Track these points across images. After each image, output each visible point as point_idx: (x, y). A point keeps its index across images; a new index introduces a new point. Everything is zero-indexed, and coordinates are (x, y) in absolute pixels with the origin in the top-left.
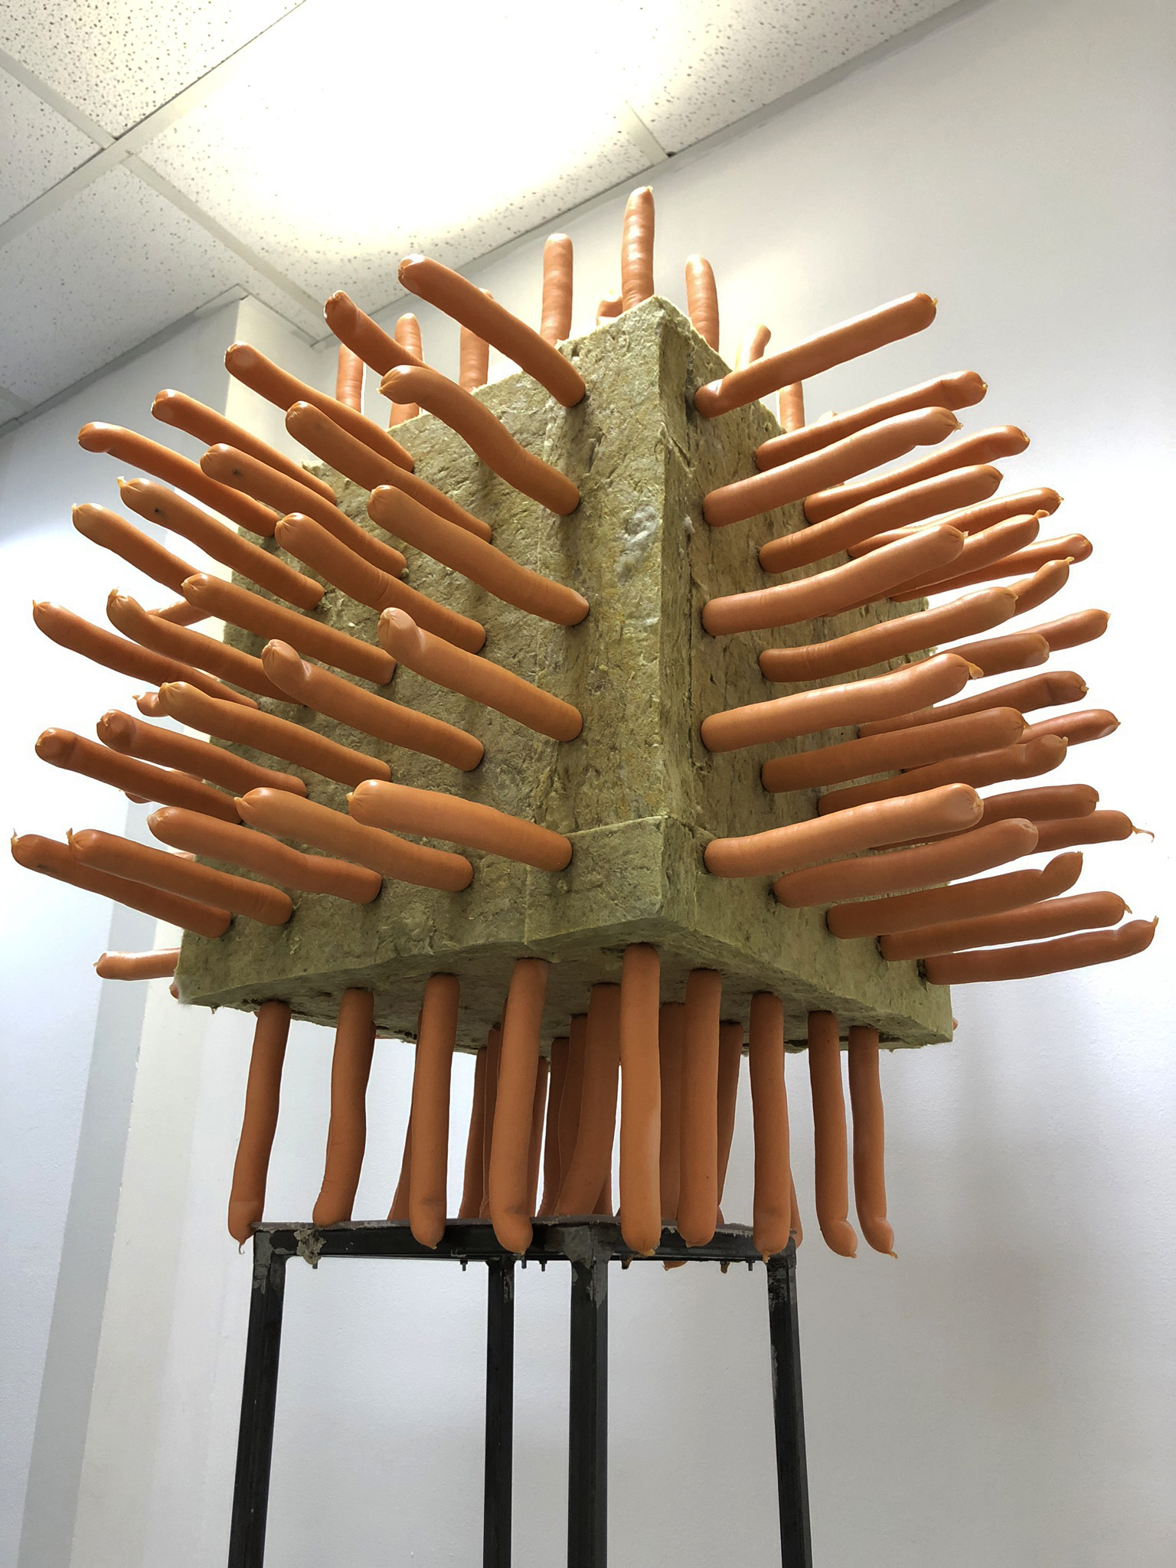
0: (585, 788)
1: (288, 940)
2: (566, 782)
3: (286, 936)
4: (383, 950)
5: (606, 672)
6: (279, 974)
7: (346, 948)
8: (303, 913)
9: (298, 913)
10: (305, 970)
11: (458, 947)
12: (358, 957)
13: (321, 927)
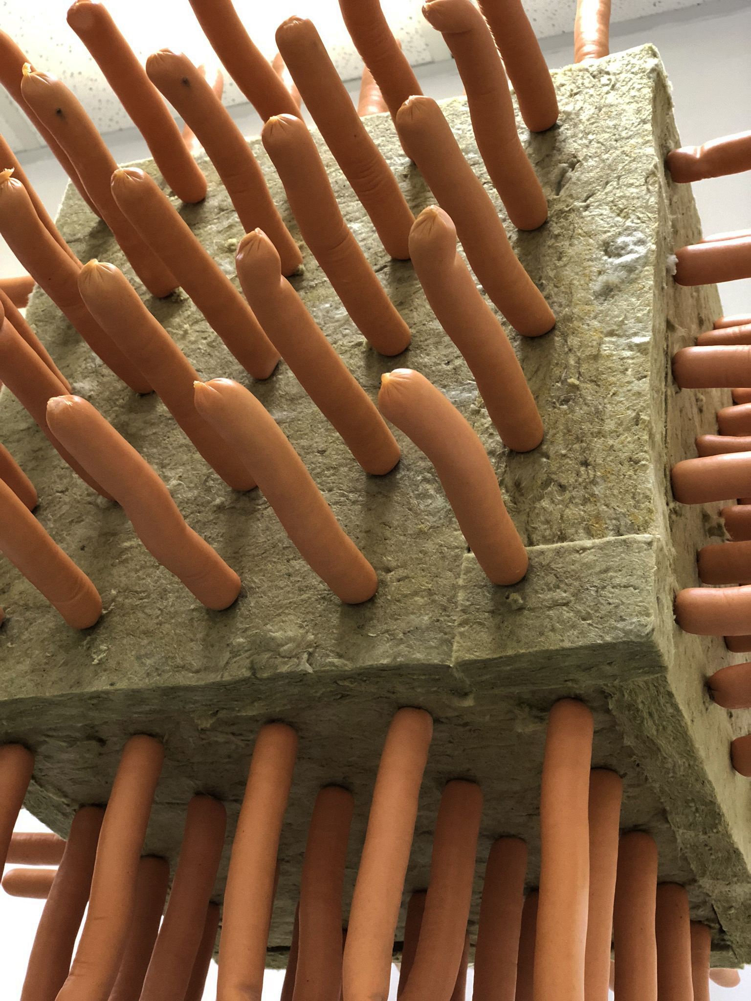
0: (545, 503)
1: (89, 648)
2: (517, 495)
3: (87, 644)
4: (236, 665)
5: (575, 388)
6: (71, 687)
7: (179, 661)
8: (116, 619)
9: (108, 619)
10: (112, 685)
11: (349, 666)
12: (197, 672)
13: (142, 636)
